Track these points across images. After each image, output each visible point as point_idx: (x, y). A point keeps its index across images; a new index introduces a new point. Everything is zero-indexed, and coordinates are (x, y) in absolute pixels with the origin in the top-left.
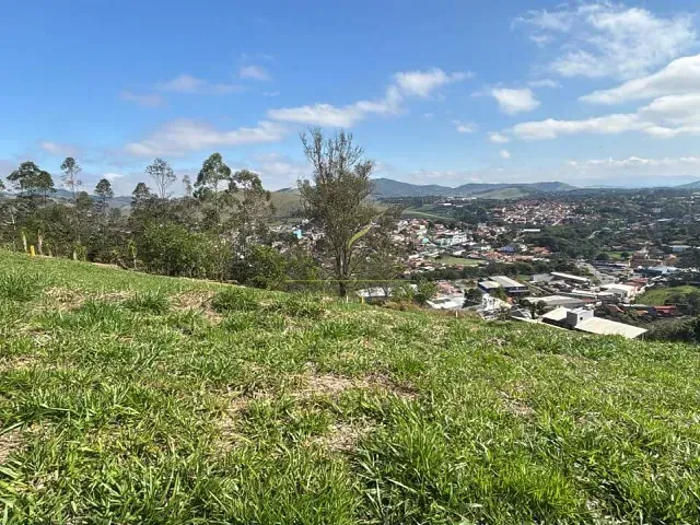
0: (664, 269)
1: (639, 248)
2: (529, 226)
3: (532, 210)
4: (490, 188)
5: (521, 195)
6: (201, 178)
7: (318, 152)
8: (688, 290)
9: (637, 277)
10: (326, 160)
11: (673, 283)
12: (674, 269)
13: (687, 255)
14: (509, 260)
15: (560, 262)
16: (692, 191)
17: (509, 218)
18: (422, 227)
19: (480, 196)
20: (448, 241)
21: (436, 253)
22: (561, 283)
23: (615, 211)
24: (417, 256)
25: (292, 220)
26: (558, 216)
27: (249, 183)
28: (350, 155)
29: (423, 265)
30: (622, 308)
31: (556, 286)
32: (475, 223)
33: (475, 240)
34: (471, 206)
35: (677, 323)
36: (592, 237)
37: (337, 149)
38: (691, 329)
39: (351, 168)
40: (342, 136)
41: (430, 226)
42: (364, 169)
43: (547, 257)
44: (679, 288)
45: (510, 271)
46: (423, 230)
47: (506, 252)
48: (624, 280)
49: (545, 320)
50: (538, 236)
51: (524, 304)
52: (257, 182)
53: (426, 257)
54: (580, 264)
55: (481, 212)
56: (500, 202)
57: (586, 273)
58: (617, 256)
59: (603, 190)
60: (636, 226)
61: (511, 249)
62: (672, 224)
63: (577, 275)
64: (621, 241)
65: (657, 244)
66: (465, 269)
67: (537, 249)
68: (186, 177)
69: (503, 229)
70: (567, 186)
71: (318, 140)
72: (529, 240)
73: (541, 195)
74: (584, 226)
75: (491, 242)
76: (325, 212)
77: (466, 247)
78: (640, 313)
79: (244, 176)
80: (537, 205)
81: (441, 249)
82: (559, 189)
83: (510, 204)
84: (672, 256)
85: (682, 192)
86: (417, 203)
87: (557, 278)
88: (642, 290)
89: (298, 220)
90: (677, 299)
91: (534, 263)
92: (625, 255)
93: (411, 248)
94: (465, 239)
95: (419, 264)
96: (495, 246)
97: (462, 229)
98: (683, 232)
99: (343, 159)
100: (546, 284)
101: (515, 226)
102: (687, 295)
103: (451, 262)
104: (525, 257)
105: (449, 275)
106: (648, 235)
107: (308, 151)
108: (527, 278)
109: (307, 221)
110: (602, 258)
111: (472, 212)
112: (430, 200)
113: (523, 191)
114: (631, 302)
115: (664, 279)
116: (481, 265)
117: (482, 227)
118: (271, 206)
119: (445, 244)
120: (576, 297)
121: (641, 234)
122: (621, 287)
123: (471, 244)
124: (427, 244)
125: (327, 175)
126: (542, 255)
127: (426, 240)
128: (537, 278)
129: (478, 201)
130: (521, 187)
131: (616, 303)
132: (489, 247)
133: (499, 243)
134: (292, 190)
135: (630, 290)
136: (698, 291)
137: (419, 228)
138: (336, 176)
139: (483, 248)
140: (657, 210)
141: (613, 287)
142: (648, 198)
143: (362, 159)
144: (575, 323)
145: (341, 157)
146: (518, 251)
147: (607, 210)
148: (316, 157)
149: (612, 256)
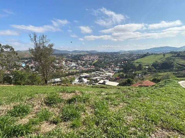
0: (117, 69)
1: (112, 65)
2: (90, 61)
4: (80, 52)
7: (35, 40)
8: (121, 73)
9: (112, 71)
10: (38, 42)
11: (119, 72)
12: (118, 69)
13: (120, 66)
14: (87, 69)
15: (97, 69)
16: (120, 53)
17: (85, 59)
18: (64, 62)
19: (78, 54)
20: (71, 65)
21: (68, 68)
22: (98, 74)
23: (107, 57)
24: (63, 70)
25: (21, 61)
26: (95, 58)
27: (9, 50)
29: (65, 72)
31: (97, 74)
32: (77, 60)
34: (76, 56)
36: (103, 63)
37: (42, 39)
39: (47, 45)
40: (43, 36)
41: (66, 61)
42: (51, 46)
44: (120, 73)
45: (86, 72)
46: (64, 63)
48: (110, 72)
52: (12, 49)
53: (65, 70)
54: (101, 69)
55: (78, 58)
56: (83, 55)
57: (102, 71)
59: (104, 53)
60: (111, 60)
61: (86, 67)
62: (117, 60)
64: (108, 64)
65: (115, 64)
66: (76, 72)
67: (92, 66)
69: (84, 62)
71: (35, 37)
72: (90, 64)
73: (91, 54)
74: (101, 60)
75: (81, 65)
78: (114, 79)
80: (91, 56)
82: (95, 52)
83: (85, 56)
84: (118, 66)
86: (62, 55)
88: (113, 74)
89: (23, 60)
90: (120, 75)
91: (91, 70)
92: (109, 67)
93: (61, 68)
94: (75, 65)
96: (83, 66)
97: (74, 62)
98: (119, 61)
100: (95, 74)
101: (86, 61)
103: (72, 71)
104: (90, 68)
105: (72, 74)
106: (113, 62)
107: (32, 40)
108: (91, 73)
109: (27, 61)
110: (105, 67)
111: (76, 58)
112: (65, 54)
113: (88, 53)
114: (112, 77)
115: (117, 71)
116: (79, 71)
117: (79, 61)
119: (70, 66)
120: (101, 77)
121: (112, 62)
122: (109, 74)
123: (77, 66)
125: (39, 47)
126: (93, 68)
127: (65, 65)
128: (93, 73)
131: (109, 77)
132: (81, 66)
133: (84, 65)
134: (21, 51)
135: (111, 74)
136: (123, 73)
137: (63, 62)
138: (42, 48)
139: (80, 67)
140: (114, 57)
141: (108, 74)
142: (113, 54)
143: (50, 43)
144: (105, 83)
145: (43, 42)
146: (88, 67)
147: (105, 57)
148: (35, 41)
149: (107, 67)
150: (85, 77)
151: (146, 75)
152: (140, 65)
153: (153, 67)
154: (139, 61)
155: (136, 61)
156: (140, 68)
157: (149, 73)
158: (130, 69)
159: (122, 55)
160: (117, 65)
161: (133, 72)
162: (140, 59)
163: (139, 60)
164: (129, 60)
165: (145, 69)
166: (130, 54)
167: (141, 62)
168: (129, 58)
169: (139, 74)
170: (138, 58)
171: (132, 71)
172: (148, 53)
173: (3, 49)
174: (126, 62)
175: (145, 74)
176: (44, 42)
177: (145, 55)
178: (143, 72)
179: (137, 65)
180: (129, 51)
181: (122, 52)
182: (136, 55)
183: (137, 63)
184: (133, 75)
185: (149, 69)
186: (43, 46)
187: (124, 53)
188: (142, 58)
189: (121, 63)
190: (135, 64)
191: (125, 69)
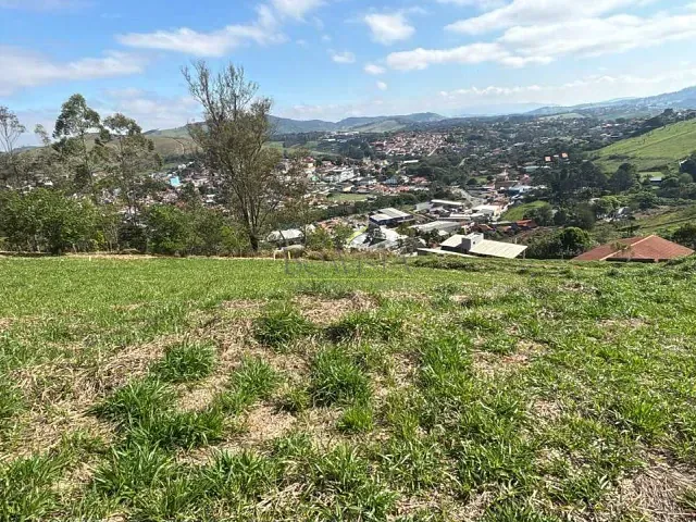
0: (521, 188)
1: (500, 171)
2: (408, 157)
4: (371, 122)
5: (400, 127)
6: (60, 125)
7: (205, 87)
8: (540, 204)
9: (501, 198)
10: (216, 97)
11: (528, 200)
12: (528, 187)
13: (537, 174)
14: (395, 192)
15: (437, 190)
16: (537, 117)
17: (390, 150)
18: (311, 165)
19: (363, 130)
20: (337, 177)
21: (327, 191)
22: (440, 209)
24: (309, 195)
25: (167, 167)
26: (432, 145)
27: (124, 132)
28: (244, 92)
29: (315, 204)
30: (491, 226)
31: (436, 212)
32: (361, 158)
33: (362, 175)
34: (355, 141)
36: (462, 163)
37: (228, 85)
38: (560, 242)
39: (246, 107)
40: (232, 70)
41: (318, 164)
42: (262, 108)
43: (426, 186)
44: (532, 204)
45: (395, 203)
46: (311, 169)
47: (391, 185)
48: (491, 201)
49: (444, 248)
50: (418, 167)
52: (135, 128)
53: (318, 196)
54: (455, 190)
55: (364, 146)
56: (381, 135)
57: (459, 198)
58: (484, 180)
59: (468, 119)
60: (497, 151)
61: (395, 181)
62: (523, 147)
63: (453, 200)
64: (486, 166)
65: (515, 167)
66: (356, 204)
67: (417, 179)
68: (39, 126)
69: (386, 162)
70: (439, 116)
71: (204, 76)
72: (410, 171)
73: (416, 127)
74: (455, 154)
75: (375, 175)
77: (355, 183)
78: (505, 229)
79: (120, 122)
80: (414, 136)
81: (331, 186)
82: (431, 120)
83: (390, 137)
84: (526, 176)
85: (531, 118)
86: (303, 139)
87: (436, 205)
88: (506, 207)
89: (172, 166)
90: (532, 213)
91: (415, 193)
92: (490, 178)
94: (353, 175)
95: (312, 203)
96: (381, 180)
97: (349, 164)
98: (533, 154)
100: (428, 211)
101: (396, 159)
102: (540, 210)
103: (342, 199)
104: (407, 188)
105: (342, 212)
106: (507, 159)
107: (193, 89)
108: (411, 207)
109: (184, 166)
110: (472, 182)
111: (356, 147)
112: (315, 135)
113: (400, 123)
114: (499, 220)
115: (522, 197)
116: (369, 199)
117: (366, 161)
118: (157, 157)
119: (334, 181)
120: (453, 220)
121: (502, 158)
122: (489, 207)
123: (359, 179)
124: (317, 183)
125: (220, 117)
126: (421, 185)
127: (316, 178)
128: (420, 207)
129: (361, 135)
130: (398, 119)
131: (486, 222)
132: (375, 181)
133: (384, 176)
134: (160, 132)
135: (496, 209)
136: (548, 204)
137: (306, 167)
138: (229, 116)
139: (370, 182)
140: (512, 136)
141: (483, 208)
142: (505, 125)
143: (258, 97)
144: (469, 248)
145: (233, 94)
146: (401, 182)
147: (473, 138)
148: (205, 96)
149: (480, 180)
150: (391, 224)
151: (650, 211)
152: (625, 167)
153: (686, 175)
154: (622, 152)
155: (606, 152)
156: (623, 179)
157: (663, 204)
158: (578, 186)
159: (546, 125)
160: (525, 172)
161: (592, 201)
162: (629, 142)
163: (621, 147)
164: (577, 146)
165: (645, 183)
166: (585, 120)
167: (630, 155)
168: (576, 141)
169: (615, 205)
170: (618, 139)
171: (588, 195)
172: (669, 111)
173: (107, 132)
174: (565, 155)
175: (643, 207)
176: (235, 97)
177: (654, 123)
178: (634, 199)
179: (612, 168)
180: (576, 109)
181: (545, 112)
182: (610, 122)
183: (612, 158)
184: (590, 213)
185: (667, 183)
186: (235, 113)
187: (556, 117)
188: (640, 138)
189: (541, 162)
190: (600, 166)
191: (555, 187)
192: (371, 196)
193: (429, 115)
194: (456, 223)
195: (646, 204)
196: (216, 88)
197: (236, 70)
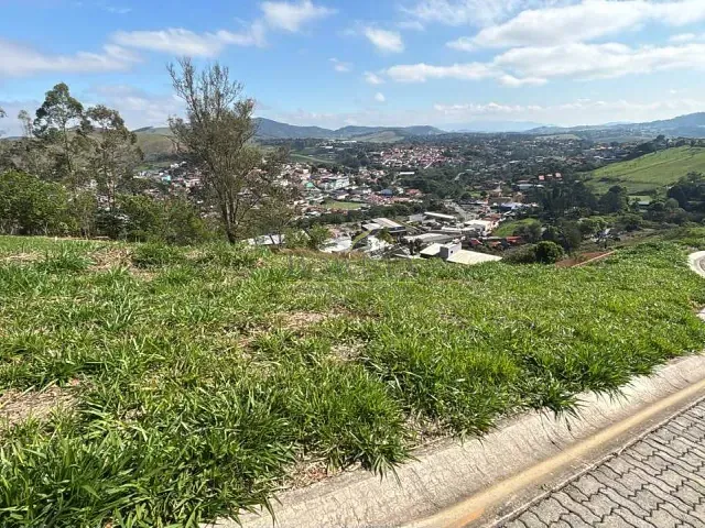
0: (513, 205)
1: (494, 187)
2: (405, 169)
3: (407, 154)
4: (369, 131)
5: (398, 139)
6: (41, 113)
7: (190, 84)
8: (530, 222)
9: (493, 213)
10: (200, 96)
11: (520, 217)
12: (520, 205)
13: (531, 192)
14: (388, 203)
15: (431, 202)
16: (534, 136)
17: (386, 161)
18: (306, 171)
19: (364, 139)
20: (332, 185)
21: (320, 198)
22: (432, 221)
23: (476, 154)
24: (302, 201)
26: (429, 158)
27: (107, 123)
28: (227, 91)
29: (309, 210)
30: (481, 240)
31: (429, 225)
32: (356, 167)
33: (357, 184)
34: (351, 150)
35: (523, 250)
36: (457, 178)
37: (212, 83)
38: (534, 254)
39: (230, 105)
40: (217, 68)
41: (313, 170)
42: (245, 108)
43: (420, 198)
44: (524, 221)
45: (388, 213)
46: (306, 175)
47: (385, 195)
48: (483, 216)
49: (423, 256)
50: (413, 179)
51: (404, 243)
52: (118, 121)
53: (311, 203)
54: (449, 203)
55: (361, 156)
56: (378, 146)
57: (452, 212)
58: (478, 195)
59: (466, 135)
60: (493, 167)
61: (390, 192)
62: (519, 165)
63: (445, 213)
64: (480, 182)
65: (509, 184)
66: (350, 212)
67: (412, 191)
69: (382, 173)
70: (436, 130)
71: (189, 72)
72: (406, 183)
73: (415, 139)
74: (451, 168)
75: (371, 185)
76: (205, 155)
77: (349, 191)
78: (495, 244)
79: (100, 113)
80: (412, 148)
81: (326, 193)
82: (430, 133)
83: (388, 148)
84: (519, 193)
85: (527, 137)
86: (300, 145)
87: (429, 217)
88: (497, 224)
89: (164, 164)
90: (522, 230)
91: (409, 205)
92: (484, 194)
93: (296, 194)
94: (348, 184)
95: (304, 209)
96: (374, 190)
97: (345, 173)
98: (527, 172)
99: (220, 96)
100: (420, 223)
101: (392, 169)
102: (530, 227)
103: (335, 206)
104: (402, 199)
105: (335, 220)
106: (501, 176)
107: (177, 85)
108: (403, 218)
109: (176, 165)
110: (466, 197)
111: (354, 155)
112: (313, 142)
113: (399, 135)
114: (488, 235)
115: (513, 214)
116: (363, 208)
117: (363, 170)
118: (139, 150)
119: (329, 188)
120: (443, 233)
121: (497, 175)
122: (481, 222)
123: (354, 188)
124: (312, 190)
125: (203, 114)
126: (416, 197)
127: (310, 185)
128: (413, 218)
129: (358, 145)
130: (397, 131)
131: (477, 236)
132: (370, 191)
133: (379, 186)
134: (154, 130)
135: (487, 225)
136: (538, 222)
137: (302, 173)
138: (213, 115)
139: (364, 192)
140: (509, 153)
141: (475, 223)
142: (503, 142)
143: (242, 96)
144: (447, 256)
145: (218, 93)
146: (395, 194)
147: (471, 153)
148: (189, 92)
149: (473, 195)
150: (381, 234)
151: (635, 233)
152: (615, 190)
153: (672, 200)
154: (614, 175)
155: (598, 173)
156: (612, 202)
157: (648, 227)
158: (569, 206)
159: (542, 144)
160: (518, 190)
161: (581, 221)
162: (619, 166)
163: (614, 170)
164: (570, 166)
165: (634, 206)
166: (581, 142)
167: (622, 178)
168: (570, 161)
169: (602, 225)
170: (611, 162)
171: (576, 215)
172: (660, 138)
173: (89, 122)
174: (558, 175)
175: (629, 229)
177: (646, 148)
178: (622, 221)
179: (603, 190)
180: (573, 131)
181: (543, 132)
182: (604, 145)
183: (603, 180)
184: (577, 232)
185: (654, 207)
186: (219, 111)
187: (552, 137)
188: (631, 162)
189: (535, 180)
190: (592, 188)
191: (547, 206)
192: (364, 205)
193: (428, 128)
194: (446, 236)
195: (631, 227)
196: (201, 86)
197: (221, 69)
